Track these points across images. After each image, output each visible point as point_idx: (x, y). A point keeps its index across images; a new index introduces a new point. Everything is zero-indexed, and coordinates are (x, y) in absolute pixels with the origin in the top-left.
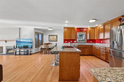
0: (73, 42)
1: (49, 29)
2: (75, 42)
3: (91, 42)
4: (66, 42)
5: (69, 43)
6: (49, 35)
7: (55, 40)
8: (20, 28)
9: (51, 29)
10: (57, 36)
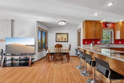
0: (96, 43)
1: (60, 23)
2: (99, 42)
3: (120, 42)
4: (86, 43)
5: (91, 44)
6: (56, 34)
7: (65, 40)
8: (12, 20)
9: (64, 23)
10: (68, 34)
